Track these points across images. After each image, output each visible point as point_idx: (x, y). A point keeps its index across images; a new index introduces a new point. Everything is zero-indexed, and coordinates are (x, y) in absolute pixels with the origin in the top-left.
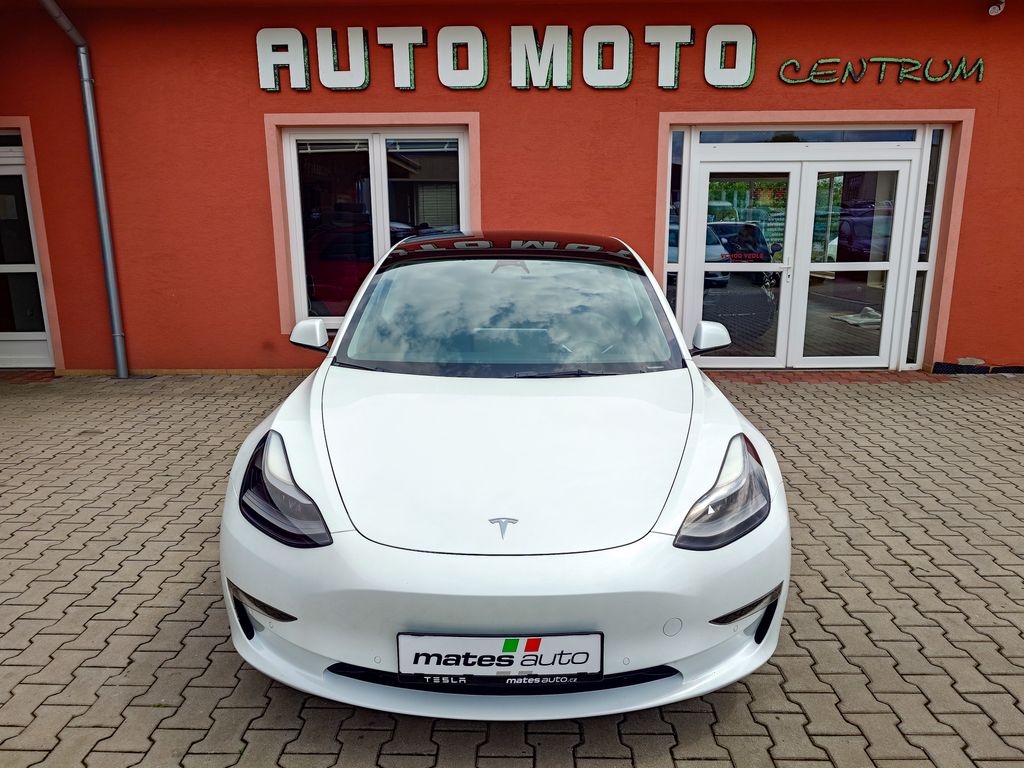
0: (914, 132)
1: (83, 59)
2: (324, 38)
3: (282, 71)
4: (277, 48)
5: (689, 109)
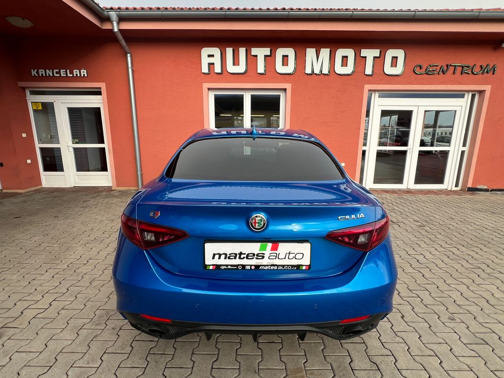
0: (464, 94)
1: (129, 58)
3: (211, 65)
4: (209, 56)
5: (377, 84)
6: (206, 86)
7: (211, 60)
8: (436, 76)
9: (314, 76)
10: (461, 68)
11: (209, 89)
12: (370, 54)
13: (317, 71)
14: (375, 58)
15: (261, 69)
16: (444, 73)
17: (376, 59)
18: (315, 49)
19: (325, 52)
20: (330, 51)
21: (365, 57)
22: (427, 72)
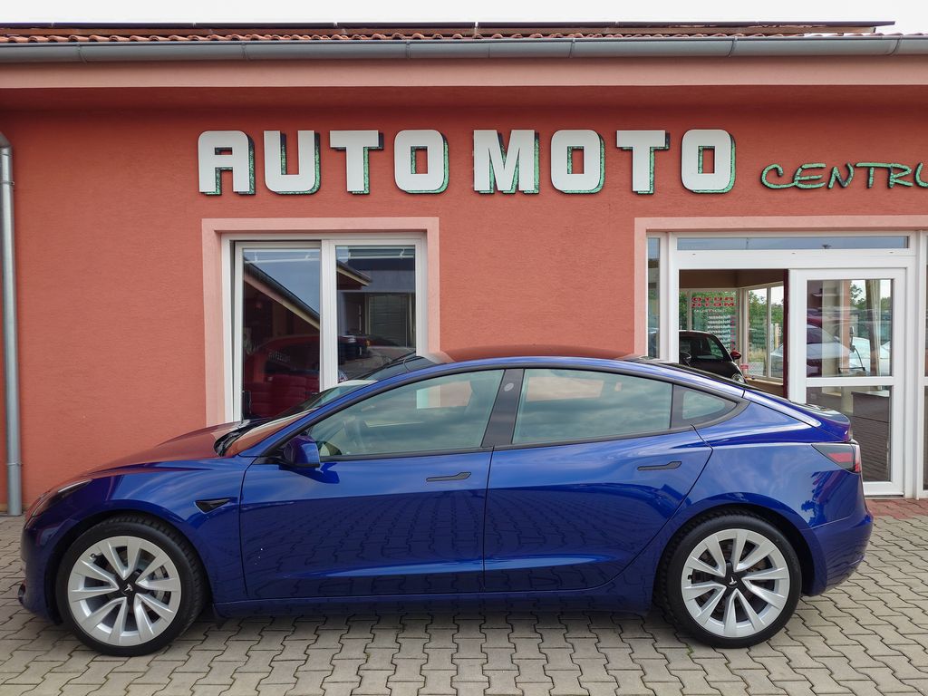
0: (907, 238)
1: (6, 160)
2: (272, 140)
3: (224, 174)
4: (220, 151)
5: (666, 215)
6: (209, 225)
7: (224, 161)
8: (823, 194)
9: (498, 198)
10: (886, 172)
11: (220, 234)
12: (642, 143)
13: (505, 185)
14: (656, 150)
15: (356, 179)
16: (842, 187)
17: (658, 154)
18: (495, 132)
19: (523, 140)
20: (537, 136)
21: (630, 150)
22: (796, 183)
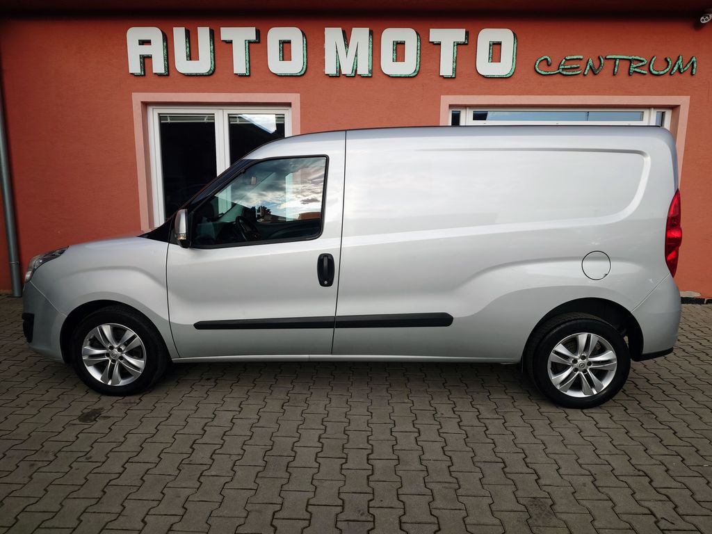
0: (642, 113)
2: (179, 34)
3: (146, 59)
4: (142, 42)
5: (464, 94)
6: (138, 98)
7: (145, 50)
8: (580, 78)
9: (342, 79)
10: (628, 63)
11: (146, 105)
12: (448, 38)
13: (347, 70)
14: (458, 44)
15: (240, 66)
16: (595, 74)
17: (461, 47)
18: (340, 29)
19: (361, 35)
20: (371, 33)
21: (439, 44)
22: (561, 70)
